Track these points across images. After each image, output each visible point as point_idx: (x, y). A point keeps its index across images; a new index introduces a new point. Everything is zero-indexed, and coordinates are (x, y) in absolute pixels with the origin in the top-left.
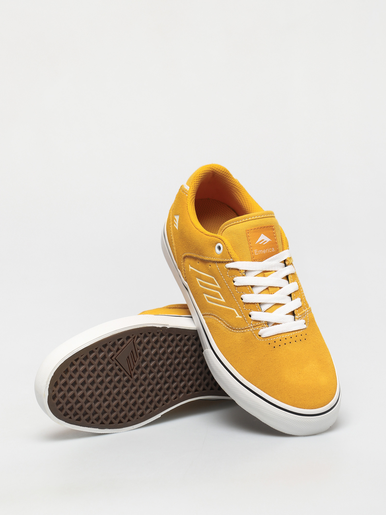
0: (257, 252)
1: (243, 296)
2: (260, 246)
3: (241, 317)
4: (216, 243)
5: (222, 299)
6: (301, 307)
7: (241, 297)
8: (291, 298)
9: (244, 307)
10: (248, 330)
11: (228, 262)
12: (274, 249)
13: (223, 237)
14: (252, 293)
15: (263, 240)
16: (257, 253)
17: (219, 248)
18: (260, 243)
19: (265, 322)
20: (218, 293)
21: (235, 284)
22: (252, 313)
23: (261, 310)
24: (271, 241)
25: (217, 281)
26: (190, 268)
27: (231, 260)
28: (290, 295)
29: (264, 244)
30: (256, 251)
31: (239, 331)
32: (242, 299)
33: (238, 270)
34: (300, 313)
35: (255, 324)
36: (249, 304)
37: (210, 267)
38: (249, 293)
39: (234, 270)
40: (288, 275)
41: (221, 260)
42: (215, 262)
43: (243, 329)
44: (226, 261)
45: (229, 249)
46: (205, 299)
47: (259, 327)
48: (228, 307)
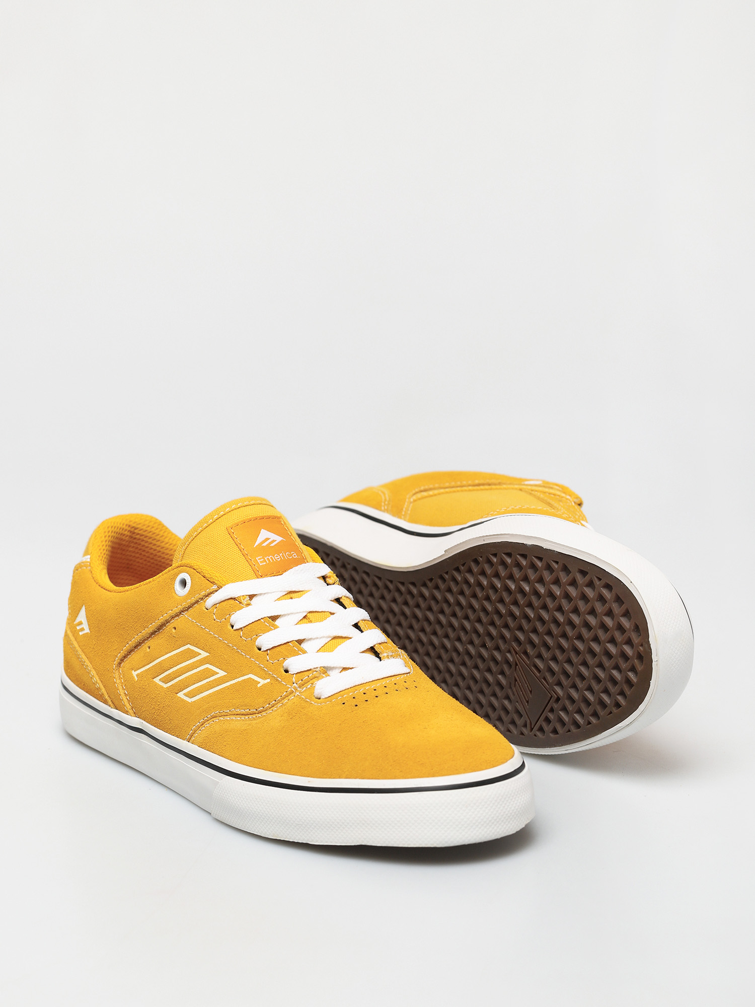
0: (262, 560)
1: (259, 642)
2: (266, 550)
3: (268, 681)
4: (174, 580)
5: (218, 674)
7: (256, 644)
8: (361, 629)
9: (268, 661)
10: (291, 697)
11: (208, 595)
12: (295, 554)
13: (186, 560)
14: (276, 627)
15: (268, 539)
16: (261, 562)
17: (184, 583)
18: (264, 544)
19: (320, 668)
20: (207, 668)
21: (235, 627)
22: (288, 663)
23: (305, 652)
24: (285, 540)
25: (196, 645)
26: (135, 673)
27: (215, 587)
28: (356, 626)
29: (272, 545)
31: (272, 709)
32: (259, 648)
33: (234, 599)
34: (389, 650)
35: (302, 680)
36: (278, 649)
37: (174, 631)
38: (271, 630)
39: (226, 602)
40: (340, 596)
41: (193, 600)
42: (182, 612)
43: (279, 701)
44: (205, 596)
45: (202, 571)
46: (183, 700)
47: (311, 682)
48: (235, 680)
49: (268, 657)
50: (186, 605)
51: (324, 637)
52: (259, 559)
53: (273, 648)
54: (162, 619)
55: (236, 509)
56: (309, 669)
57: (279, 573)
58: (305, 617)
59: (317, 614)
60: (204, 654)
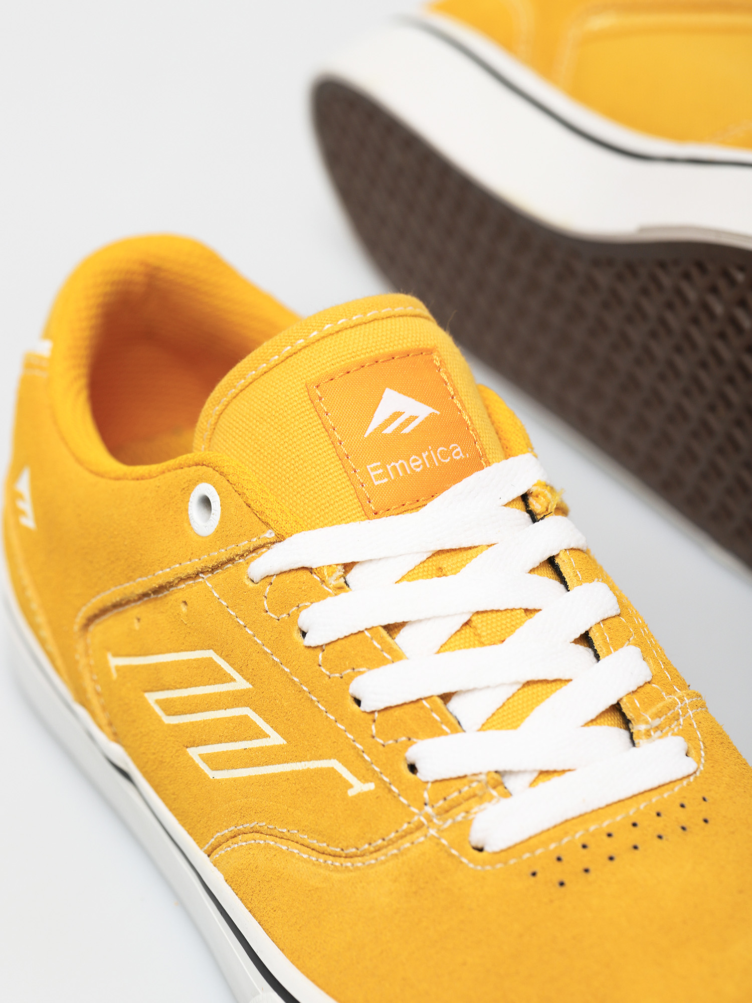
0: (381, 471)
1: (358, 687)
2: (391, 444)
3: (371, 786)
4: (187, 490)
5: (268, 736)
6: (649, 682)
7: (351, 691)
8: (595, 651)
9: (373, 737)
10: (419, 837)
11: (254, 551)
12: (459, 449)
13: (217, 454)
14: (397, 656)
15: (397, 415)
16: (378, 477)
17: (206, 502)
18: (389, 430)
19: (489, 773)
20: (246, 717)
21: (310, 641)
22: (418, 751)
23: (457, 726)
24: (438, 413)
25: (226, 658)
26: (115, 662)
27: (269, 535)
28: (585, 639)
29: (407, 430)
30: (375, 469)
31: (375, 855)
32: (358, 702)
33: (310, 570)
34: (654, 710)
35: (445, 799)
36: (397, 713)
37: (184, 609)
38: (383, 662)
39: (292, 575)
40: (554, 554)
41: (223, 555)
42: (202, 573)
43: (392, 842)
44: (247, 551)
45: (245, 491)
46: (197, 768)
47: (464, 806)
48: (303, 763)
49: (373, 727)
50: (208, 560)
51: (503, 684)
52: (374, 470)
53: (386, 709)
54: (161, 576)
55: (332, 334)
56: (461, 774)
57: (417, 503)
58: (467, 624)
59: (494, 615)
60: (241, 684)
